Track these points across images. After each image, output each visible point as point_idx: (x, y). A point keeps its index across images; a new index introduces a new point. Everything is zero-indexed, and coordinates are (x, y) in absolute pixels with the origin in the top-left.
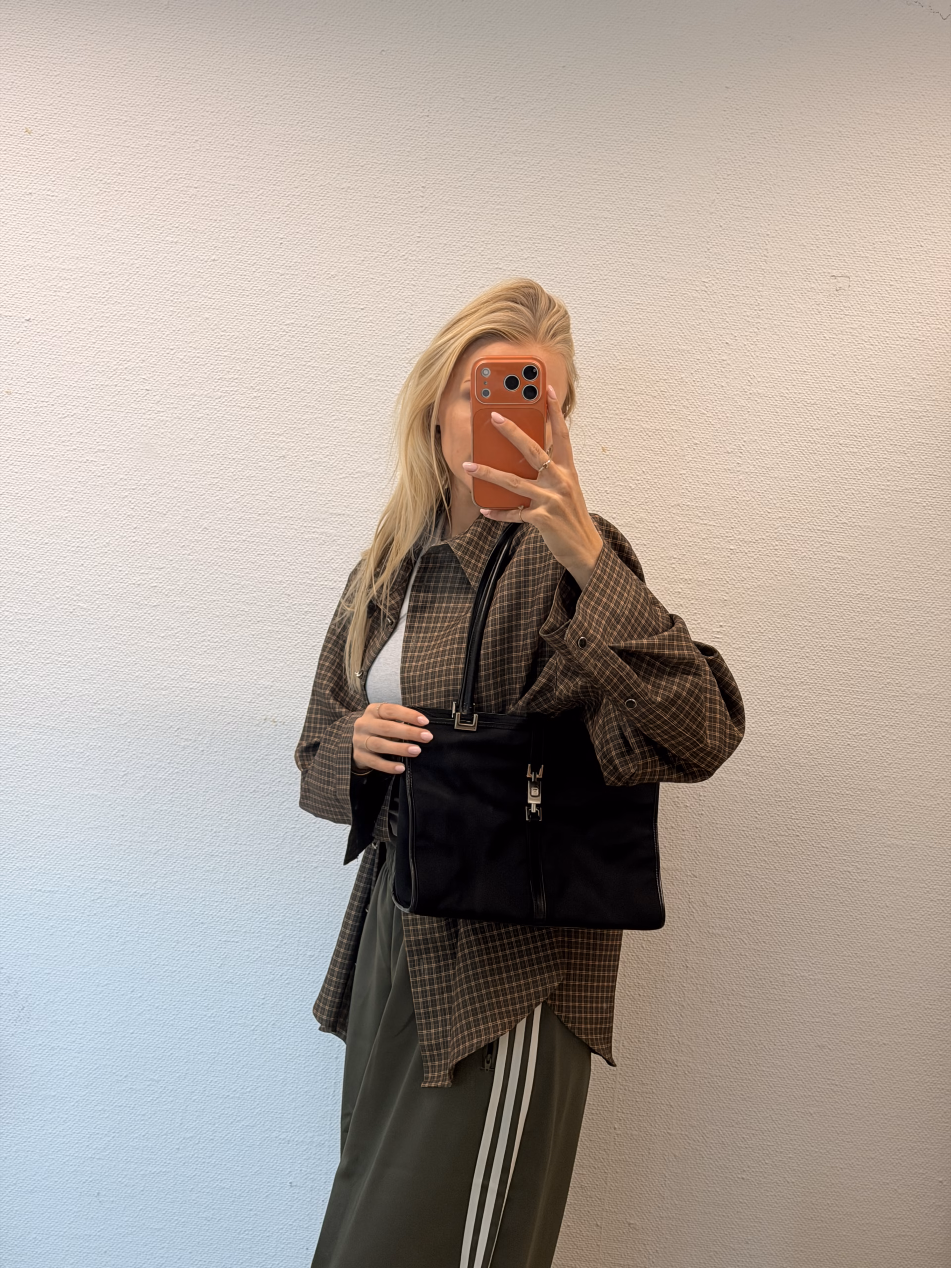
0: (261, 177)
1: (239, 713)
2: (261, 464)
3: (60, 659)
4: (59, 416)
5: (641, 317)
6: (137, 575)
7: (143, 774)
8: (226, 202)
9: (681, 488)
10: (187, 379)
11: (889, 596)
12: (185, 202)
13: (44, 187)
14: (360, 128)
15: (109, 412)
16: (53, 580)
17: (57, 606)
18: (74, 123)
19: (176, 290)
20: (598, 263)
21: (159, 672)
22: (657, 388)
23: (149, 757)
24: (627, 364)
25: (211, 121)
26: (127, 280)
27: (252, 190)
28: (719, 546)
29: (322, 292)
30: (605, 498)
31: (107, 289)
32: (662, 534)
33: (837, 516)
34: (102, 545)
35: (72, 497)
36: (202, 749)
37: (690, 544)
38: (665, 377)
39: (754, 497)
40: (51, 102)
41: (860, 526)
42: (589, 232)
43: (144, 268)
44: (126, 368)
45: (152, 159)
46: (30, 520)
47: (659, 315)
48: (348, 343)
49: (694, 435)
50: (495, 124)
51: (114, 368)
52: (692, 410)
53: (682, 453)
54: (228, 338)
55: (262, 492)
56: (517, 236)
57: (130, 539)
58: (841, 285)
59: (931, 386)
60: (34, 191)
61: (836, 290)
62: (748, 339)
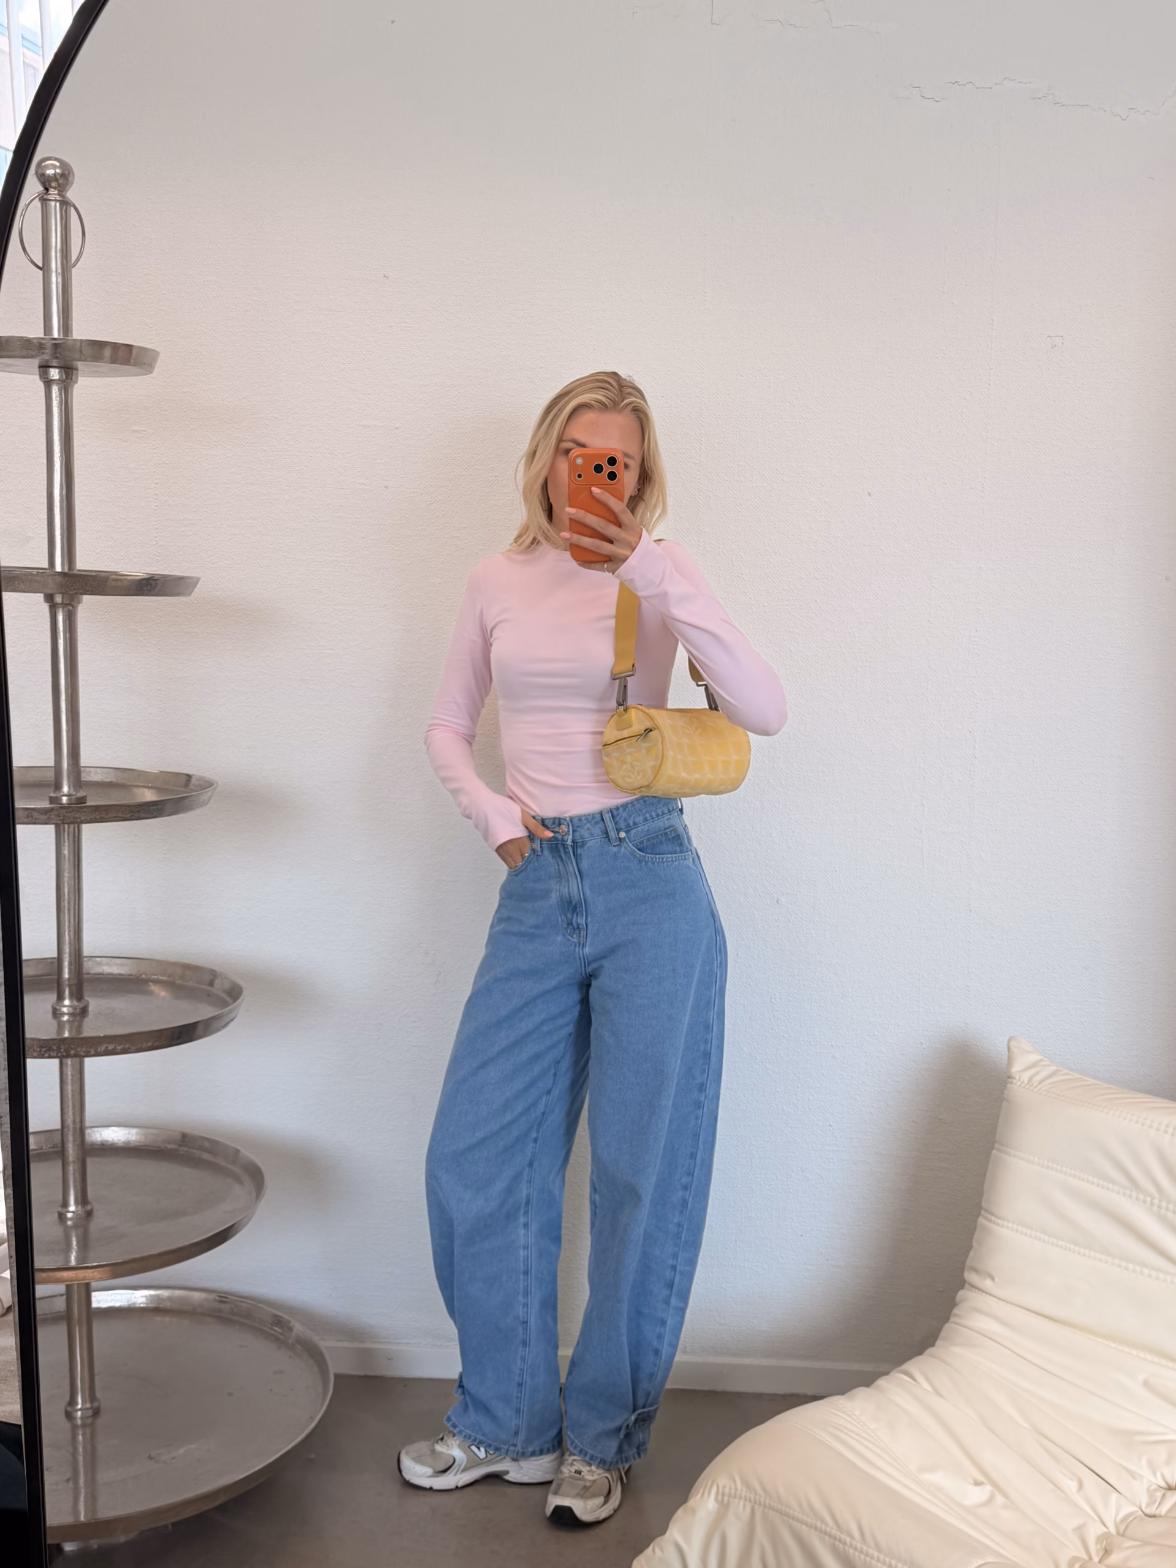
4: (428, 503)
16: (433, 634)
44: (478, 460)
58: (1056, 343)
59: (1136, 420)
60: (394, 325)
61: (1053, 347)
62: (981, 394)
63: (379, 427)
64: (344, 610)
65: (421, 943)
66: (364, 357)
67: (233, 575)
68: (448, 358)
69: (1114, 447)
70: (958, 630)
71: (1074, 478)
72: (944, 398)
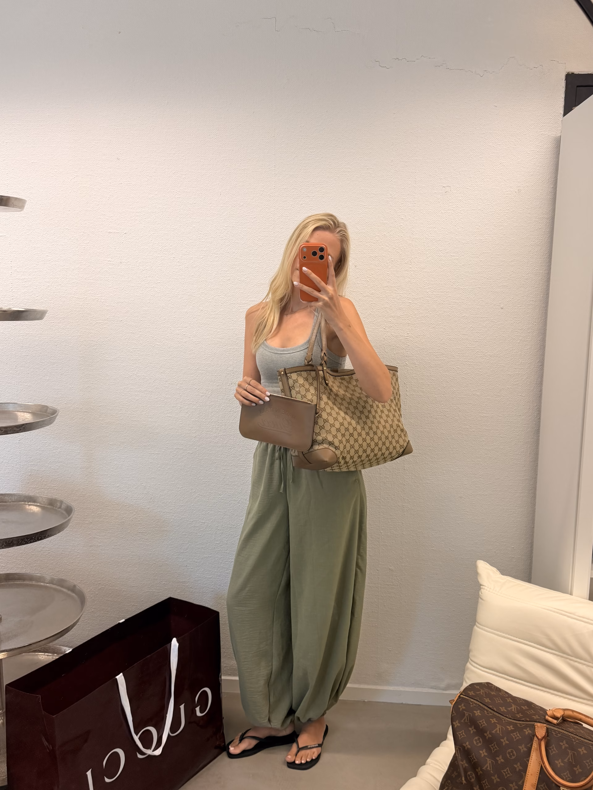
0: (210, 168)
1: (221, 381)
2: (220, 283)
3: (152, 365)
5: (366, 211)
6: (177, 330)
7: (187, 407)
8: (197, 179)
11: (476, 316)
12: (181, 181)
13: (126, 180)
14: (248, 144)
15: (160, 267)
17: (148, 344)
18: (136, 154)
19: (181, 217)
21: (189, 367)
22: (375, 239)
23: (189, 400)
25: (189, 147)
27: (207, 173)
28: (405, 301)
29: (238, 212)
30: (357, 286)
31: (154, 218)
32: (382, 299)
33: (452, 285)
35: (149, 301)
36: (209, 396)
37: (393, 302)
38: (378, 235)
39: (418, 281)
40: (126, 146)
41: (462, 289)
42: (342, 178)
43: (168, 209)
46: (134, 312)
47: (373, 209)
48: (250, 232)
49: (391, 257)
51: (160, 250)
52: (390, 247)
53: (387, 265)
54: (203, 234)
55: (222, 294)
56: (314, 182)
58: (447, 190)
59: (487, 229)
60: (123, 182)
61: (445, 192)
62: (410, 216)
68: (149, 199)
69: (476, 242)
70: (399, 333)
71: (456, 258)
72: (392, 218)
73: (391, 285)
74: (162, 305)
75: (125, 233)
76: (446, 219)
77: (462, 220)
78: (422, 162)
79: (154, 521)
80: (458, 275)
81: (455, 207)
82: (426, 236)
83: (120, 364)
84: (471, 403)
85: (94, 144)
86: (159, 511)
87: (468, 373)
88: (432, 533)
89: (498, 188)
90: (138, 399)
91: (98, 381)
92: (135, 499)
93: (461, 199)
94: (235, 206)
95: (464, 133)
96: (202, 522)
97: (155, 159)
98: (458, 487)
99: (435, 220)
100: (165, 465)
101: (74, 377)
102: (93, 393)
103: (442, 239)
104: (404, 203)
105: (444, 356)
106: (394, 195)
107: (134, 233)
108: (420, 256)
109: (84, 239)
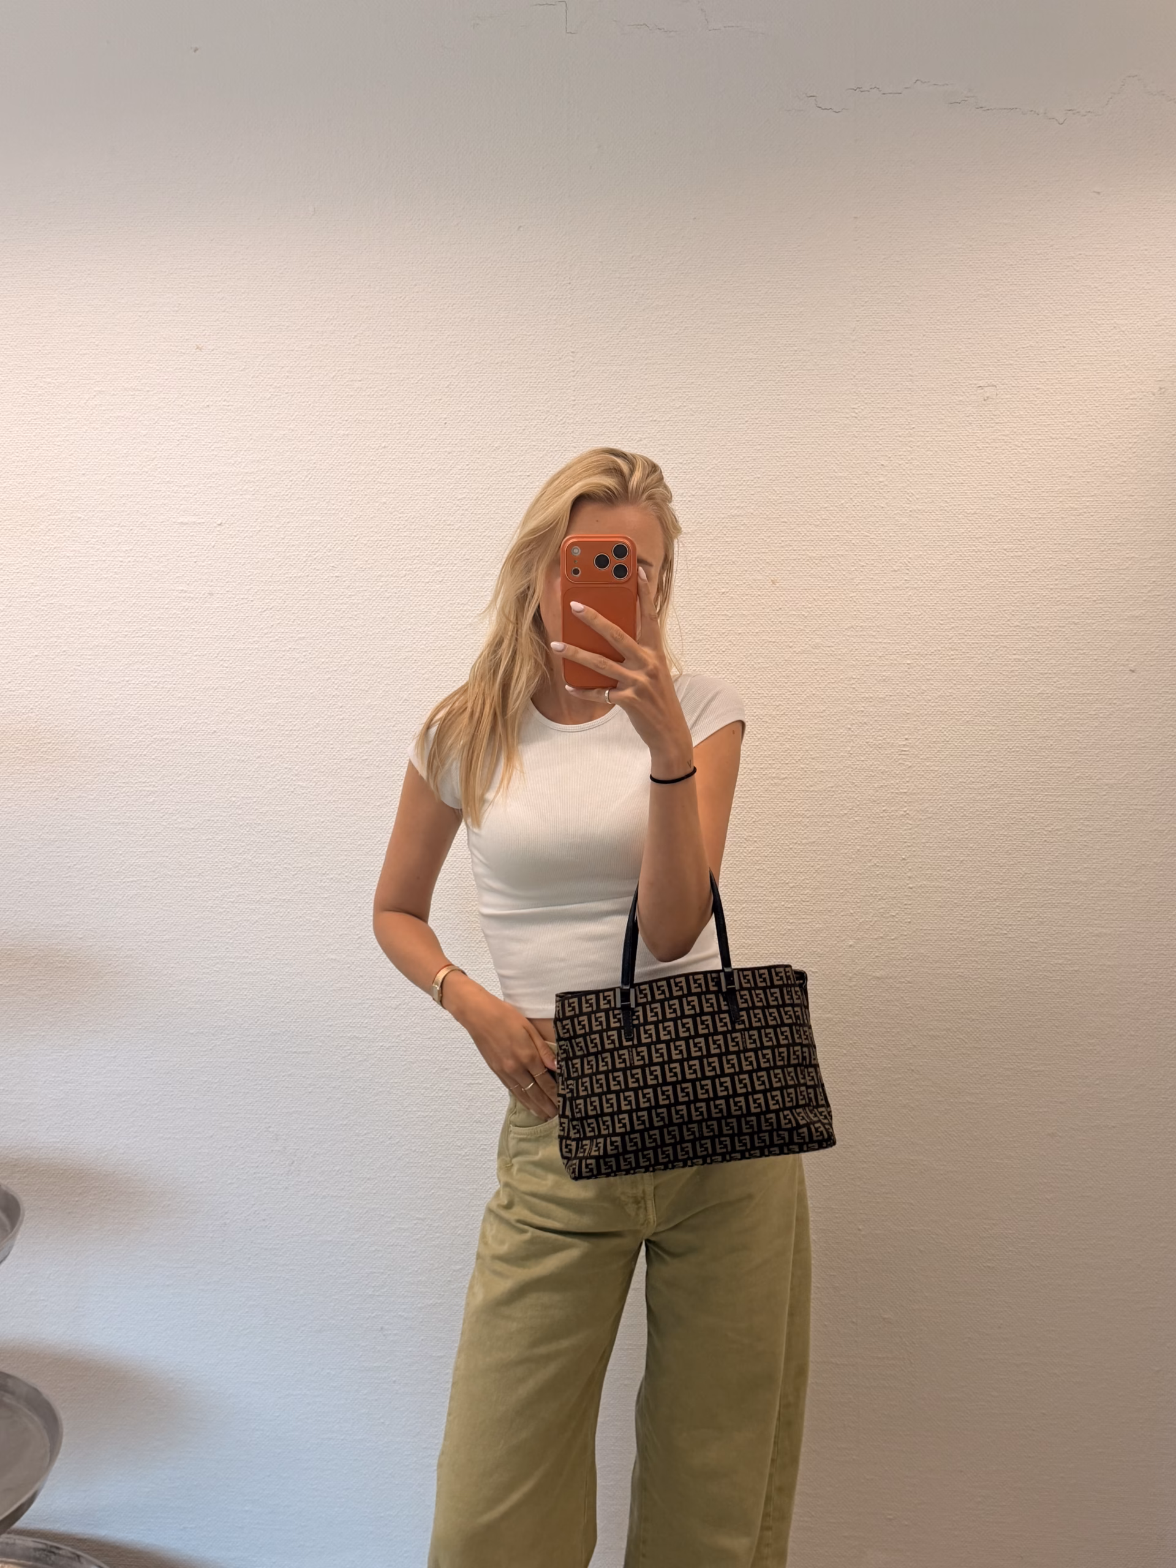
3: (287, 836)
4: (260, 610)
9: (852, 610)
10: (373, 562)
11: (1070, 692)
12: (352, 396)
13: (219, 398)
14: (507, 303)
15: (304, 602)
16: (272, 763)
17: (278, 787)
18: (240, 335)
20: (748, 403)
21: (379, 839)
22: (818, 517)
24: (787, 497)
26: (307, 476)
27: (412, 376)
28: (895, 662)
29: (489, 464)
30: (780, 629)
33: (1009, 620)
34: (312, 726)
37: (867, 664)
38: (826, 506)
39: (925, 611)
40: (217, 318)
41: (1033, 627)
43: (320, 463)
45: (316, 359)
46: (245, 710)
50: (634, 283)
51: (304, 560)
52: (855, 534)
54: (406, 518)
57: (337, 717)
58: (988, 395)
59: (1088, 482)
60: (211, 403)
61: (985, 400)
62: (902, 459)
63: (199, 523)
64: (167, 739)
65: (270, 1127)
66: (178, 443)
67: (37, 704)
68: (276, 440)
69: (1063, 516)
70: (884, 739)
71: (1016, 554)
72: (858, 466)
73: (862, 624)
74: (311, 691)
75: (219, 523)
76: (989, 463)
77: (1027, 463)
78: (927, 330)
79: (302, 1219)
80: (1022, 594)
81: (1008, 433)
82: (941, 504)
83: (211, 837)
84: (1068, 901)
85: (140, 314)
86: (313, 1195)
87: (1057, 830)
88: (985, 1226)
89: (1111, 385)
90: (257, 921)
91: (160, 879)
92: (252, 1165)
93: (1022, 413)
94: (480, 449)
95: (1025, 258)
96: (417, 1219)
97: (289, 345)
98: (1045, 1110)
99: (962, 467)
100: (323, 1080)
101: (100, 873)
102: (148, 911)
103: (982, 510)
104: (884, 427)
105: (995, 789)
106: (860, 410)
107: (240, 522)
108: (930, 553)
109: (120, 541)
